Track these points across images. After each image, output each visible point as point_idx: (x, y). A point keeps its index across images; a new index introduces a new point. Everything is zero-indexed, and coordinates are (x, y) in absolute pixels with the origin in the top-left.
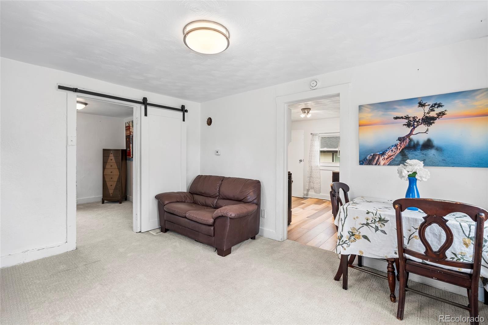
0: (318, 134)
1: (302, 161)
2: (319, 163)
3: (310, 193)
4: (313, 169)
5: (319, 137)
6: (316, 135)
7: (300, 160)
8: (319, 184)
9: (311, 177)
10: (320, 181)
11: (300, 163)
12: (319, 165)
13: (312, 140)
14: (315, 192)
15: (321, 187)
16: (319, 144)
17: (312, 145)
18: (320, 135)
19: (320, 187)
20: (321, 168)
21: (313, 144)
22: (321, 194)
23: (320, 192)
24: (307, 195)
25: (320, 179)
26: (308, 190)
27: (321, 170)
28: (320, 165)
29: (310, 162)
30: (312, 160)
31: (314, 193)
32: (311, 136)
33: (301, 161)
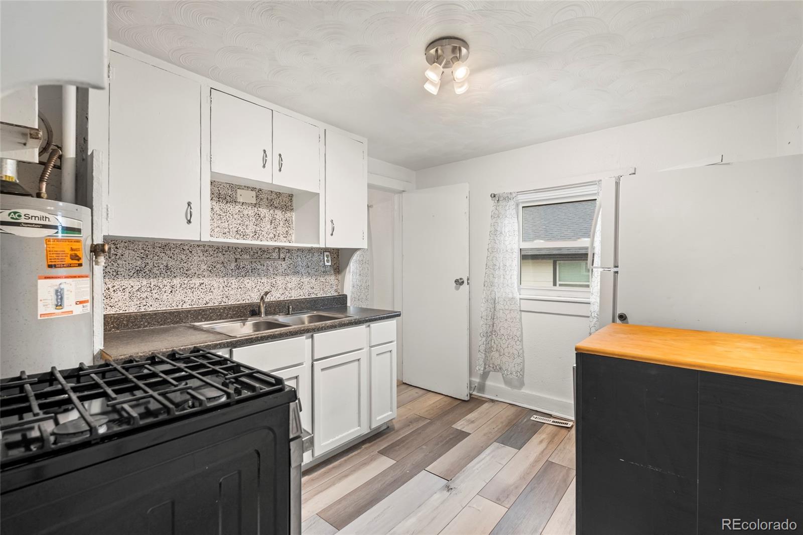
0: (514, 195)
1: (463, 282)
2: (519, 290)
3: (489, 383)
4: (498, 307)
5: (517, 205)
6: (508, 198)
7: (457, 281)
8: (519, 360)
9: (491, 332)
10: (522, 348)
11: (457, 289)
12: (518, 296)
13: (496, 216)
14: (508, 382)
15: (525, 366)
16: (516, 228)
17: (495, 233)
18: (521, 198)
19: (523, 370)
20: (525, 306)
21: (499, 229)
22: (524, 390)
23: (522, 384)
24: (482, 388)
25: (522, 340)
26: (485, 376)
27: (523, 313)
28: (522, 297)
29: (489, 284)
30: (496, 280)
31: (502, 386)
32: (491, 203)
33: (459, 282)
